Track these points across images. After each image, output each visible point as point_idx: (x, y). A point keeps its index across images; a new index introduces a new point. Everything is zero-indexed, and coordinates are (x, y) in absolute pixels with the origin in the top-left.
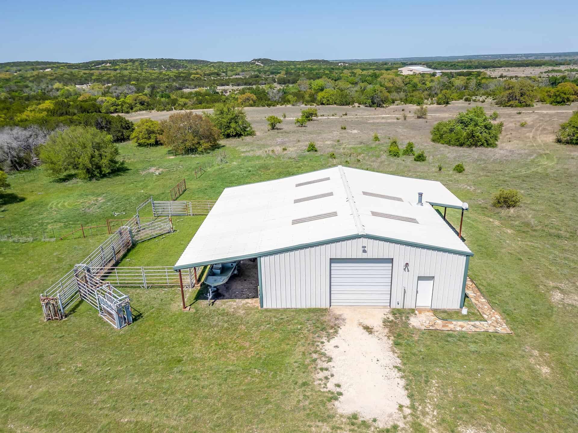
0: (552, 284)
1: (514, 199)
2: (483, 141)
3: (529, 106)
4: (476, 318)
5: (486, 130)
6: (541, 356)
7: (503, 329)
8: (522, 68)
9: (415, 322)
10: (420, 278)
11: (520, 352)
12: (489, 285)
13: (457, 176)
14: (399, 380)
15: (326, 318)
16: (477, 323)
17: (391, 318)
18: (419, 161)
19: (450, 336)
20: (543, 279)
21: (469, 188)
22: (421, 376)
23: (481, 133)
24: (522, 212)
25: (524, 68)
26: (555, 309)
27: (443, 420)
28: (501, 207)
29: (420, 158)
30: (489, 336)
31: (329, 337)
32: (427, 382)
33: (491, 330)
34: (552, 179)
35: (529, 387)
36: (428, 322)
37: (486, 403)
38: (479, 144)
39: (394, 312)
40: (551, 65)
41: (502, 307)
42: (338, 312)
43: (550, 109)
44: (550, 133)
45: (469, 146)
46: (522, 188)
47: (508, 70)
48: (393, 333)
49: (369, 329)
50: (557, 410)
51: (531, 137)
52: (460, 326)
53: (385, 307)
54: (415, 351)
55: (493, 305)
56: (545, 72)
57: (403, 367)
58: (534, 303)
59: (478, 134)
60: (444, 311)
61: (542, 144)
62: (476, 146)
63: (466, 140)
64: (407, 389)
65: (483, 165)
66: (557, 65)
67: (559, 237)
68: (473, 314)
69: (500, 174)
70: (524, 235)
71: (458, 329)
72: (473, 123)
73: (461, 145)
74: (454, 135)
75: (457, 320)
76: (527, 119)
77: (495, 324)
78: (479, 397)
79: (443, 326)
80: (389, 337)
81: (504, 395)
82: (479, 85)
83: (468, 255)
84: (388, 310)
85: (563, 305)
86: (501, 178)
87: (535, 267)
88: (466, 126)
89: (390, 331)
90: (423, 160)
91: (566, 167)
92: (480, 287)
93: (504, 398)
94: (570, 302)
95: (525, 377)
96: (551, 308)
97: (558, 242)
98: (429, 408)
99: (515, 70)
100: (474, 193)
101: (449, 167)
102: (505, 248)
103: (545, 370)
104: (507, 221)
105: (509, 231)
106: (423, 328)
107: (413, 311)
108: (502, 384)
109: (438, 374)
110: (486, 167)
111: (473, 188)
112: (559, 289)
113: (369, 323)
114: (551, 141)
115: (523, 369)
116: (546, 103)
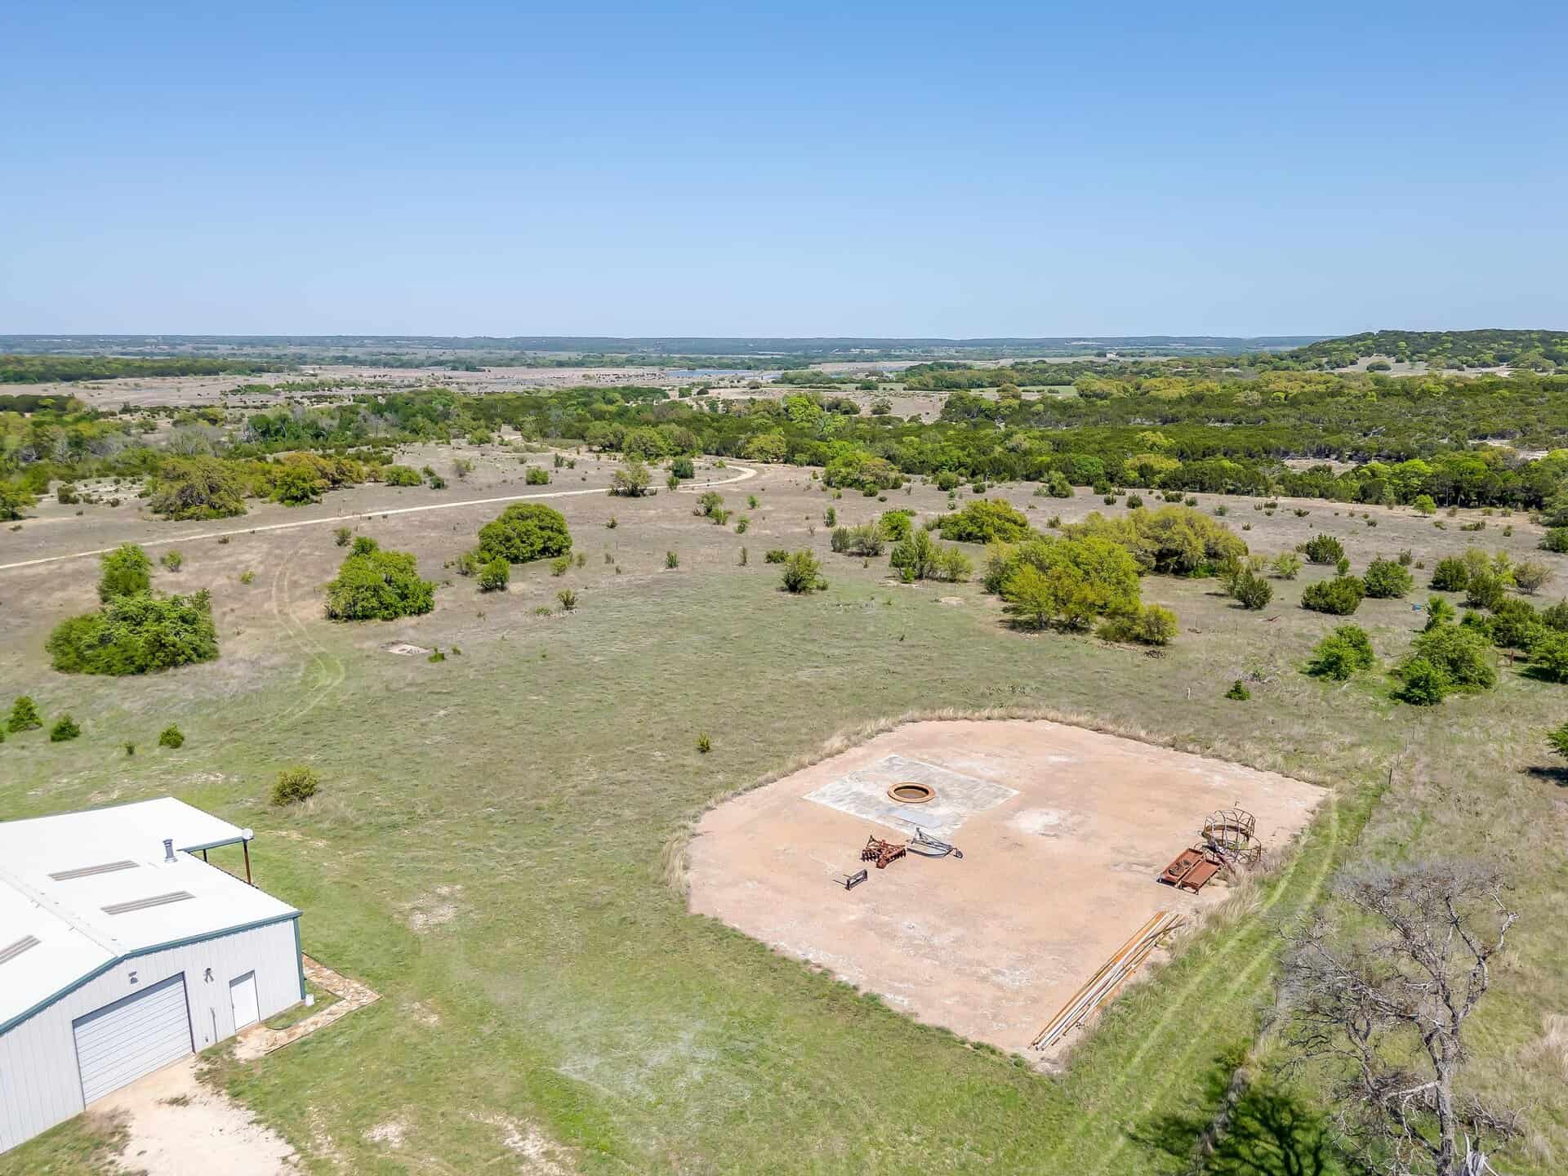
0: (408, 906)
1: (306, 782)
2: (189, 651)
3: (235, 513)
4: (329, 1000)
5: (186, 626)
6: (423, 1006)
7: (369, 997)
8: (169, 379)
9: (245, 1052)
10: (232, 983)
11: (399, 1015)
12: (327, 946)
13: (174, 757)
14: (266, 1134)
15: (92, 1128)
16: (334, 1008)
17: (206, 1067)
18: (66, 739)
19: (304, 1044)
20: (394, 904)
21: (212, 778)
22: (292, 1112)
23: (178, 634)
24: (329, 802)
25: (176, 379)
26: (422, 940)
27: (342, 1139)
28: (290, 802)
29: (65, 732)
30: (355, 1015)
31: (119, 1150)
32: (302, 1114)
33: (354, 1006)
34: (351, 717)
35: (421, 1047)
36: (264, 1043)
37: (382, 1093)
38: (181, 659)
39: (205, 1057)
40: (240, 372)
41: (355, 969)
42: (107, 1109)
43: (282, 518)
44: (309, 593)
45: (161, 668)
46: (308, 751)
47: (136, 385)
48: (222, 1085)
49: (180, 1101)
50: (456, 1053)
51: (275, 611)
52: (312, 1023)
53: (186, 1057)
54: (266, 1089)
55: (342, 972)
56: (234, 392)
57: (262, 1117)
58: (395, 944)
59: (172, 638)
60: (281, 1016)
61: (304, 629)
62: (175, 664)
63: (149, 657)
64: (282, 1137)
65: (216, 716)
66: (253, 371)
67: (394, 826)
68: (322, 998)
69: (258, 729)
70: (345, 842)
71: (311, 1029)
72: (152, 616)
73: (141, 670)
74: (114, 650)
75: (305, 1018)
76: (247, 557)
77: (356, 997)
78: (371, 1092)
79: (290, 1036)
80: (218, 1094)
81: (399, 1072)
82: (77, 443)
83: (294, 917)
84: (193, 1059)
85: (430, 929)
86: (266, 738)
87: (378, 889)
88: (139, 624)
89: (216, 1085)
90: (75, 735)
91: (364, 683)
92: (315, 955)
93: (400, 1075)
94: (436, 921)
95: (414, 1040)
96: (416, 940)
97: (395, 836)
98: (319, 1139)
99: (155, 385)
100: (227, 787)
101: (147, 739)
102: (326, 876)
103: (433, 1019)
104: (309, 827)
105: (321, 844)
106: (262, 1054)
107: (233, 1040)
108: (392, 1062)
109: (312, 1098)
110: (224, 718)
111: (222, 776)
112: (418, 909)
113: (175, 1093)
114: (318, 616)
115: (409, 1033)
116: (271, 502)
